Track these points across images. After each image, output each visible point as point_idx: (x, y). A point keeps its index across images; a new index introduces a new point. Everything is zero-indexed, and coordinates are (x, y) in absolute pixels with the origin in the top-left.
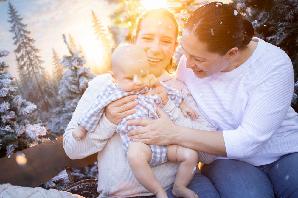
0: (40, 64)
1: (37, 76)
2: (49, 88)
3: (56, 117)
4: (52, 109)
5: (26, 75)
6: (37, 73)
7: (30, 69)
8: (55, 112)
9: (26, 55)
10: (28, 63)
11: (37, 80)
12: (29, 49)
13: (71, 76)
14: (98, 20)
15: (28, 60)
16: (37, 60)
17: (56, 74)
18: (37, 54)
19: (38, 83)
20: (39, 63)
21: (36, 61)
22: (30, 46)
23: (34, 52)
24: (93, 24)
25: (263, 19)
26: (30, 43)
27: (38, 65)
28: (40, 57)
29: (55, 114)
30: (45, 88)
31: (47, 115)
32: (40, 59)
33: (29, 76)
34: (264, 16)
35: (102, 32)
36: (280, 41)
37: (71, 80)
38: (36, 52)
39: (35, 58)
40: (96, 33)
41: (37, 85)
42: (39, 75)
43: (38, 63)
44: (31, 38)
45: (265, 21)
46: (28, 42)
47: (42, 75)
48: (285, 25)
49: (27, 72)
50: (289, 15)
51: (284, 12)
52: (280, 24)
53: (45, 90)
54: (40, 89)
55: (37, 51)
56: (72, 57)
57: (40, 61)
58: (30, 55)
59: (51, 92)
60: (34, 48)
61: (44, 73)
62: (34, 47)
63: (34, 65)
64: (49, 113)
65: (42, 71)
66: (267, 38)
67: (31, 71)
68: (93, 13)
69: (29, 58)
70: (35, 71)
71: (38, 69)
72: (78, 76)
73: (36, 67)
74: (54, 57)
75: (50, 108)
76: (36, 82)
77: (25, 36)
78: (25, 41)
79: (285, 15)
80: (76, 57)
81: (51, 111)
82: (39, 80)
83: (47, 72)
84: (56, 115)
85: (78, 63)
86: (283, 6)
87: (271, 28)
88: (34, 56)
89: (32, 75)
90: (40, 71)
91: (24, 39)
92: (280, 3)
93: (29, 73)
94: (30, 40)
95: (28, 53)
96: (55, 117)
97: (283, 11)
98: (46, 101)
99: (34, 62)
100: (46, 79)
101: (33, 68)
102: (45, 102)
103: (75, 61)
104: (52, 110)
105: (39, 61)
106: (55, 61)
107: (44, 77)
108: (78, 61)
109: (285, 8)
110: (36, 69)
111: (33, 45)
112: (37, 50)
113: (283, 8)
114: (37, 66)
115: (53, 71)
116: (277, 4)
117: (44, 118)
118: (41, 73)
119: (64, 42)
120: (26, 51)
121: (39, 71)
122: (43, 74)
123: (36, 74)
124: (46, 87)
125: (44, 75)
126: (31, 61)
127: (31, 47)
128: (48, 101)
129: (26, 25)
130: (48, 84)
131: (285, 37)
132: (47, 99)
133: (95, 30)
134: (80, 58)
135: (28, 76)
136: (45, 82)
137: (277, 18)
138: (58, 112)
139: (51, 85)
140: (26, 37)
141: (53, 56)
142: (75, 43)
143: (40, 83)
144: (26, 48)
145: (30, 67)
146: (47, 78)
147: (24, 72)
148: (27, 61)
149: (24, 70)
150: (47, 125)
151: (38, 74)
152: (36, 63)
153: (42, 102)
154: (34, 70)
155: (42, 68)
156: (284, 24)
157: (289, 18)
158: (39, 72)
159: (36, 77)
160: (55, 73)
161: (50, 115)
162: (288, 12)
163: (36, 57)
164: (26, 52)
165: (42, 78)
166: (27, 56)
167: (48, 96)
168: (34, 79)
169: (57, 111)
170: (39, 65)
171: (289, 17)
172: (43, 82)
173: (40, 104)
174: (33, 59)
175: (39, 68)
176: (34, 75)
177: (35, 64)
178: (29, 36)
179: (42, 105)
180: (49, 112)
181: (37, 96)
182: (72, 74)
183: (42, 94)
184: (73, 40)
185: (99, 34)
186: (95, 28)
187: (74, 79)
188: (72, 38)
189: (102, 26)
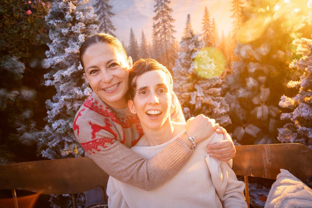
0: (172, 33)
1: (167, 44)
2: (175, 57)
5: (158, 41)
6: (168, 41)
7: (163, 37)
9: (162, 23)
10: (162, 31)
11: (166, 47)
12: (166, 18)
13: (184, 58)
15: (163, 28)
16: (170, 29)
18: (172, 24)
19: (167, 50)
20: (172, 32)
21: (169, 30)
22: (167, 15)
23: (169, 21)
26: (168, 12)
27: (170, 33)
32: (173, 28)
33: (161, 43)
37: (183, 63)
38: (171, 22)
41: (165, 52)
42: (169, 44)
43: (170, 32)
44: (170, 8)
46: (166, 11)
47: (171, 44)
49: (160, 39)
53: (171, 58)
54: (167, 56)
55: (172, 21)
56: (191, 38)
57: (173, 31)
58: (165, 24)
60: (170, 18)
61: (174, 42)
62: (171, 16)
63: (166, 33)
65: (172, 40)
67: (164, 38)
69: (164, 26)
70: (167, 39)
72: (191, 59)
73: (168, 36)
74: (186, 29)
76: (165, 49)
77: (165, 5)
78: (164, 10)
82: (168, 48)
85: (195, 46)
88: (169, 25)
89: (163, 42)
90: (171, 40)
91: (163, 7)
93: (161, 40)
94: (168, 9)
95: (164, 21)
99: (167, 30)
100: (174, 48)
101: (165, 36)
103: (192, 45)
105: (172, 30)
106: (186, 33)
107: (173, 46)
108: (195, 44)
111: (170, 15)
112: (172, 19)
114: (169, 35)
118: (171, 42)
120: (163, 19)
121: (170, 40)
122: (173, 43)
124: (172, 55)
125: (174, 44)
126: (165, 29)
127: (168, 16)
130: (175, 53)
132: (171, 66)
134: (198, 42)
135: (159, 42)
136: (173, 51)
140: (166, 7)
141: (185, 27)
142: (210, 18)
144: (163, 17)
145: (163, 34)
146: (176, 47)
147: (157, 38)
148: (162, 29)
149: (158, 36)
151: (169, 42)
152: (169, 32)
154: (165, 38)
155: (173, 37)
158: (169, 41)
159: (166, 45)
163: (171, 26)
164: (162, 21)
165: (171, 47)
166: (163, 25)
168: (164, 46)
170: (171, 34)
172: (171, 50)
174: (167, 27)
175: (171, 37)
176: (165, 43)
177: (168, 33)
178: (168, 5)
182: (186, 56)
183: (168, 61)
184: (208, 14)
185: (236, 12)
186: (233, 5)
187: (186, 61)
188: (208, 12)
189: (242, 3)
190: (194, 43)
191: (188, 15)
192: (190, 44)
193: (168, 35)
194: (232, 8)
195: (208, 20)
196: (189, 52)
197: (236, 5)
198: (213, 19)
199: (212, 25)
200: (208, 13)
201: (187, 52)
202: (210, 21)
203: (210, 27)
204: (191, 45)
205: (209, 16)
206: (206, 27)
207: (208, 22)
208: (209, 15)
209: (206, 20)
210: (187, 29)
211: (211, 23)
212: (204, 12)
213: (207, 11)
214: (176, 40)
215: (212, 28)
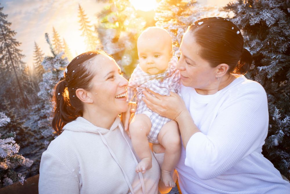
0: (21, 59)
1: (16, 70)
2: (29, 84)
3: (35, 114)
4: (31, 106)
5: (4, 69)
7: (9, 63)
8: (34, 110)
9: (5, 48)
10: (7, 56)
11: (16, 75)
12: (9, 42)
13: (52, 79)
14: (85, 15)
15: (8, 54)
16: (17, 54)
17: (37, 70)
18: (18, 48)
19: (17, 78)
20: (20, 57)
21: (15, 55)
22: (10, 38)
23: (14, 45)
24: (80, 19)
25: (256, 47)
26: (11, 35)
28: (21, 51)
29: (34, 111)
30: (25, 84)
31: (25, 112)
32: (20, 53)
33: (8, 71)
34: (257, 43)
35: (88, 28)
36: (272, 75)
37: (52, 84)
38: (16, 45)
39: (16, 52)
40: (82, 29)
41: (16, 80)
42: (19, 70)
43: (18, 57)
44: (12, 30)
45: (258, 49)
46: (8, 33)
47: (22, 70)
48: (278, 58)
49: (6, 65)
50: (283, 47)
52: (273, 57)
53: (25, 86)
54: (19, 85)
55: (17, 45)
56: (54, 58)
57: (21, 55)
58: (9, 48)
59: (31, 88)
60: (14, 41)
61: (24, 68)
62: (15, 40)
63: (13, 58)
64: (27, 110)
65: (22, 66)
66: (259, 67)
67: (10, 65)
68: (80, 7)
69: (9, 51)
70: (15, 65)
71: (18, 63)
72: (59, 79)
73: (16, 61)
75: (29, 105)
76: (15, 77)
77: (5, 27)
78: (5, 32)
79: (279, 47)
80: (59, 58)
81: (29, 108)
82: (18, 75)
83: (28, 67)
84: (35, 112)
85: (61, 65)
86: (278, 38)
87: (264, 60)
88: (14, 49)
89: (11, 69)
90: (20, 65)
91: (4, 30)
92: (275, 34)
93: (8, 67)
94: (10, 32)
95: (7, 46)
96: (33, 115)
97: (277, 43)
98: (25, 97)
99: (14, 55)
100: (26, 74)
101: (12, 62)
102: (23, 98)
103: (58, 64)
104: (31, 108)
105: (19, 54)
106: (37, 56)
107: (25, 72)
108: (60, 63)
109: (280, 40)
110: (15, 64)
111: (13, 38)
112: (18, 43)
113: (278, 39)
114: (16, 60)
115: (34, 66)
116: (272, 34)
117: (21, 115)
118: (21, 68)
120: (6, 43)
121: (19, 66)
123: (15, 68)
124: (25, 83)
125: (24, 70)
126: (10, 54)
127: (12, 39)
128: (26, 98)
129: (6, 16)
130: (28, 79)
131: (277, 71)
132: (26, 95)
134: (62, 60)
135: (6, 70)
136: (25, 78)
137: (270, 49)
138: (37, 109)
139: (31, 81)
140: (6, 29)
142: (60, 38)
143: (19, 79)
144: (5, 40)
145: (9, 61)
146: (27, 73)
147: (2, 66)
148: (6, 55)
149: (3, 63)
150: (24, 122)
151: (18, 69)
152: (16, 57)
153: (20, 98)
154: (13, 64)
155: (22, 63)
156: (278, 57)
157: (282, 51)
158: (18, 67)
159: (15, 72)
160: (36, 68)
161: (29, 112)
162: (282, 44)
163: (17, 50)
164: (5, 45)
165: (21, 74)
166: (6, 49)
167: (27, 93)
168: (13, 74)
169: (36, 108)
170: (19, 59)
171: (282, 49)
172: (22, 77)
173: (18, 100)
174: (12, 52)
175: (19, 63)
176: (13, 70)
177: (15, 58)
178: (9, 27)
179: (21, 101)
180: (28, 109)
181: (15, 92)
182: (53, 76)
183: (21, 90)
184: (57, 34)
185: (85, 30)
186: (81, 24)
187: (55, 82)
188: (56, 32)
189: (88, 22)
190: (58, 62)
191: (46, 34)
193: (15, 60)
194: (81, 27)
195: (58, 40)
196: (55, 72)
197: (82, 24)
198: (64, 40)
199: (63, 45)
200: (57, 33)
202: (60, 41)
203: (61, 48)
204: (56, 64)
205: (58, 37)
206: (58, 48)
207: (58, 43)
208: (58, 35)
209: (56, 41)
210: (37, 52)
211: (62, 44)
212: (53, 33)
213: (56, 31)
214: (26, 65)
215: (64, 48)
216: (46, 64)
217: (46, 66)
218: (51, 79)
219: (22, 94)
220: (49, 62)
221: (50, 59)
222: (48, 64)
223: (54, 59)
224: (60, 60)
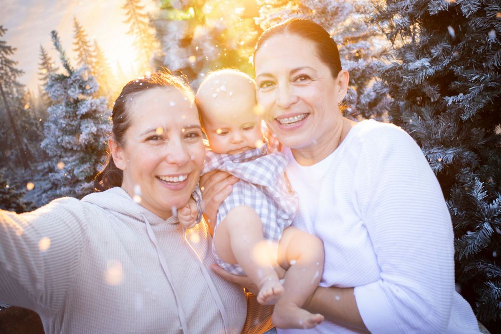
0: (15, 77)
1: (8, 99)
2: (32, 124)
3: (42, 178)
4: (35, 164)
6: (8, 93)
8: (42, 171)
11: (8, 108)
13: (65, 117)
16: (8, 69)
17: (45, 97)
18: (9, 57)
19: (9, 112)
20: (14, 75)
21: (5, 70)
23: (2, 52)
25: (442, 57)
27: (10, 78)
28: (16, 63)
29: (41, 174)
30: (23, 124)
31: (25, 175)
32: (14, 66)
34: (444, 50)
35: (140, 18)
36: (470, 115)
37: (64, 125)
38: (6, 53)
39: (5, 65)
40: (129, 20)
41: (6, 118)
42: (12, 98)
43: (10, 74)
45: (446, 62)
47: (17, 98)
48: (484, 80)
50: (495, 57)
51: (485, 51)
52: (474, 78)
53: (23, 127)
54: (13, 125)
55: (9, 52)
56: (69, 77)
57: (15, 71)
59: (35, 132)
60: (2, 44)
61: (21, 94)
62: (4, 42)
64: (29, 172)
65: (17, 91)
66: (447, 97)
70: (4, 89)
71: (10, 85)
72: (79, 117)
73: (6, 83)
74: (43, 64)
75: (31, 163)
76: (5, 111)
79: (488, 57)
80: (78, 77)
81: (33, 168)
82: (11, 108)
83: (29, 93)
84: (43, 176)
85: (81, 91)
86: (485, 40)
87: (455, 84)
88: (3, 59)
90: (14, 90)
92: (478, 32)
96: (40, 180)
97: (483, 49)
98: (24, 148)
99: (2, 71)
102: (22, 150)
103: (75, 88)
104: (36, 167)
105: (12, 70)
107: (23, 101)
108: (80, 87)
109: (489, 44)
110: (6, 87)
112: (9, 48)
113: (484, 42)
114: (7, 80)
115: (40, 91)
116: (473, 32)
117: (18, 180)
118: (16, 95)
119: (54, 47)
121: (12, 91)
122: (20, 97)
123: (6, 95)
124: (24, 121)
125: (22, 98)
128: (27, 149)
130: (29, 115)
131: (481, 106)
132: (26, 145)
133: (128, 14)
134: (84, 82)
136: (23, 112)
137: (469, 61)
138: (46, 170)
139: (35, 119)
141: (41, 62)
142: (87, 39)
143: (12, 114)
150: (24, 193)
151: (11, 96)
152: (6, 74)
153: (16, 150)
155: (17, 85)
156: (484, 77)
157: (493, 65)
158: (11, 93)
159: (6, 102)
160: (44, 94)
161: (32, 176)
162: (492, 51)
163: (8, 62)
165: (17, 105)
167: (28, 140)
169: (45, 168)
170: (12, 78)
171: (494, 62)
172: (19, 111)
173: (12, 154)
175: (12, 84)
176: (2, 98)
177: (4, 77)
179: (16, 156)
180: (30, 169)
181: (6, 138)
182: (67, 112)
183: (16, 134)
184: (82, 32)
185: (134, 23)
186: (126, 11)
187: (70, 122)
188: (81, 27)
189: (140, 8)
190: (77, 86)
191: (53, 32)
192: (70, 88)
193: (5, 81)
194: (126, 18)
195: (84, 43)
196: (71, 104)
197: (130, 11)
198: (96, 43)
199: (94, 51)
200: (82, 29)
201: (68, 104)
202: (89, 44)
203: (91, 56)
204: (72, 89)
205: (84, 36)
206: (84, 56)
207: (85, 47)
208: (84, 33)
209: (80, 43)
210: (46, 65)
211: (92, 49)
212: (75, 29)
213: (80, 25)
214: (25, 89)
215: (95, 57)
216: (53, 89)
217: (54, 92)
218: (62, 116)
219: (19, 142)
220: (59, 85)
221: (62, 78)
222: (58, 89)
223: (68, 80)
224: (80, 81)
